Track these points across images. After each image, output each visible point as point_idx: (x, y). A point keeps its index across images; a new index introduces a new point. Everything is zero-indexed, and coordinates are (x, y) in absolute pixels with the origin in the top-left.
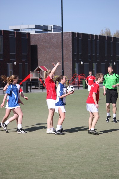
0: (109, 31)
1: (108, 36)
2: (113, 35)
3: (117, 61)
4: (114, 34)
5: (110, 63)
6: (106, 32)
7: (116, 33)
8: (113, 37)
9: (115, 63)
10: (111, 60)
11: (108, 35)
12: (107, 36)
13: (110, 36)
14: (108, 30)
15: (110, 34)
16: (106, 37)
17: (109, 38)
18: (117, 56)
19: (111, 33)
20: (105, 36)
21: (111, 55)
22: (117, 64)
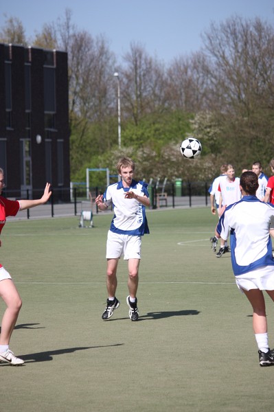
0: (20, 28)
1: (16, 44)
2: (31, 40)
3: (46, 129)
4: (35, 39)
5: (24, 137)
6: (9, 31)
7: (41, 36)
8: (32, 49)
9: (39, 139)
10: (28, 128)
11: (16, 40)
12: (10, 45)
13: (21, 45)
14: (15, 24)
15: (20, 37)
16: (8, 47)
17: (20, 51)
18: (46, 112)
19: (25, 34)
20: (6, 43)
21: (27, 111)
22: (47, 140)
